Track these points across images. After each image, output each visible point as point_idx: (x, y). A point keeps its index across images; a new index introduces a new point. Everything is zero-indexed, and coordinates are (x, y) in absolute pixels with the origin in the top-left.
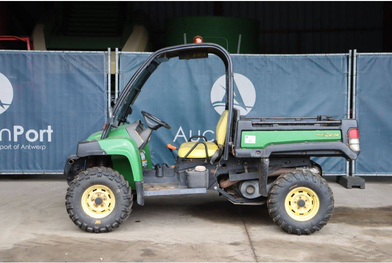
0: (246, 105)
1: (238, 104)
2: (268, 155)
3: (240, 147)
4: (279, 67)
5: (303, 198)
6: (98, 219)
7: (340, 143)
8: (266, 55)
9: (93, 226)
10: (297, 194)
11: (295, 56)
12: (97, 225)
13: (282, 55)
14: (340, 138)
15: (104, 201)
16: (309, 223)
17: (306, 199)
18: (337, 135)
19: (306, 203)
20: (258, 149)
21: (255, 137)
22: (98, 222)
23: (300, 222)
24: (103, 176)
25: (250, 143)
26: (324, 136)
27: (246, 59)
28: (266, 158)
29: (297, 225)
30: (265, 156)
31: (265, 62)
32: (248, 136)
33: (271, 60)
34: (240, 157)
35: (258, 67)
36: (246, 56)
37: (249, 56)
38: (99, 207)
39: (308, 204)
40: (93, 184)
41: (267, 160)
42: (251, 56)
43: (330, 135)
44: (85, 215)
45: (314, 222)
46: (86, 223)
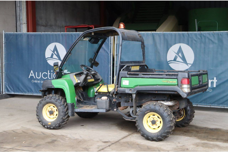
0: (188, 63)
1: (183, 62)
2: (135, 92)
3: (121, 87)
4: (209, 39)
5: (155, 119)
6: (50, 122)
7: (176, 87)
8: (201, 32)
9: (47, 125)
10: (152, 116)
11: (220, 32)
12: (49, 125)
13: (211, 32)
14: (177, 84)
15: (54, 113)
16: (156, 134)
17: (157, 120)
18: (175, 81)
19: (157, 122)
20: (130, 88)
21: (128, 81)
22: (50, 124)
23: (151, 133)
24: (52, 99)
25: (126, 84)
26: (167, 82)
27: (189, 34)
28: (134, 94)
29: (149, 135)
30: (133, 93)
31: (201, 36)
32: (125, 81)
33: (205, 35)
34: (120, 92)
35: (196, 40)
36: (189, 33)
37: (190, 33)
38: (52, 115)
39: (158, 123)
40: (48, 103)
41: (134, 95)
42: (192, 33)
43: (171, 82)
44: (44, 119)
45: (159, 134)
46: (44, 123)
